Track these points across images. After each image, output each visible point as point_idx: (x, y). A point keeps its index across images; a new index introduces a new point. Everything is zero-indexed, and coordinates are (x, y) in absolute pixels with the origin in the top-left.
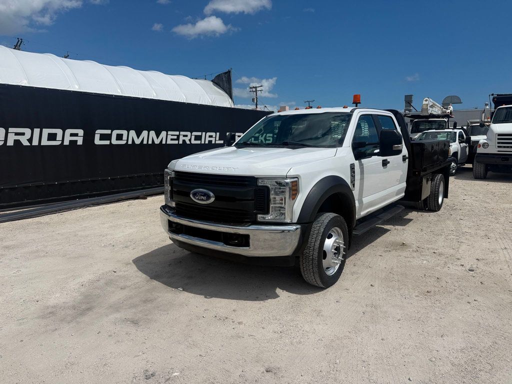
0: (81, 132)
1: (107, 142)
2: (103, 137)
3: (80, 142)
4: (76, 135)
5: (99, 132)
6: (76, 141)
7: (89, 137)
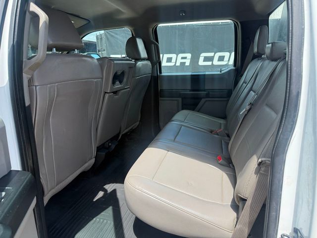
0: (189, 56)
1: (209, 63)
2: (206, 59)
3: (188, 64)
4: (185, 58)
5: (204, 55)
6: (185, 63)
7: (195, 59)
